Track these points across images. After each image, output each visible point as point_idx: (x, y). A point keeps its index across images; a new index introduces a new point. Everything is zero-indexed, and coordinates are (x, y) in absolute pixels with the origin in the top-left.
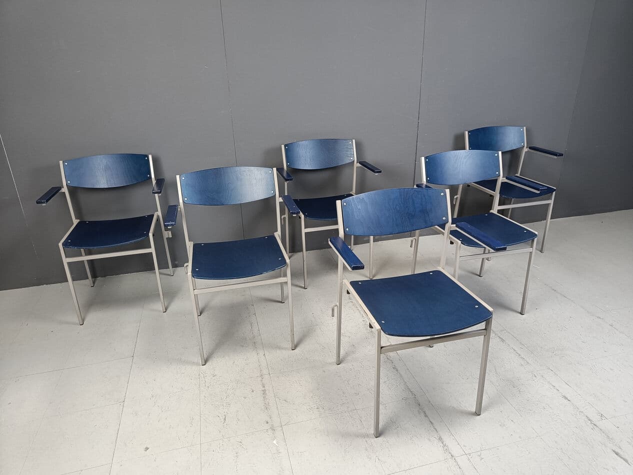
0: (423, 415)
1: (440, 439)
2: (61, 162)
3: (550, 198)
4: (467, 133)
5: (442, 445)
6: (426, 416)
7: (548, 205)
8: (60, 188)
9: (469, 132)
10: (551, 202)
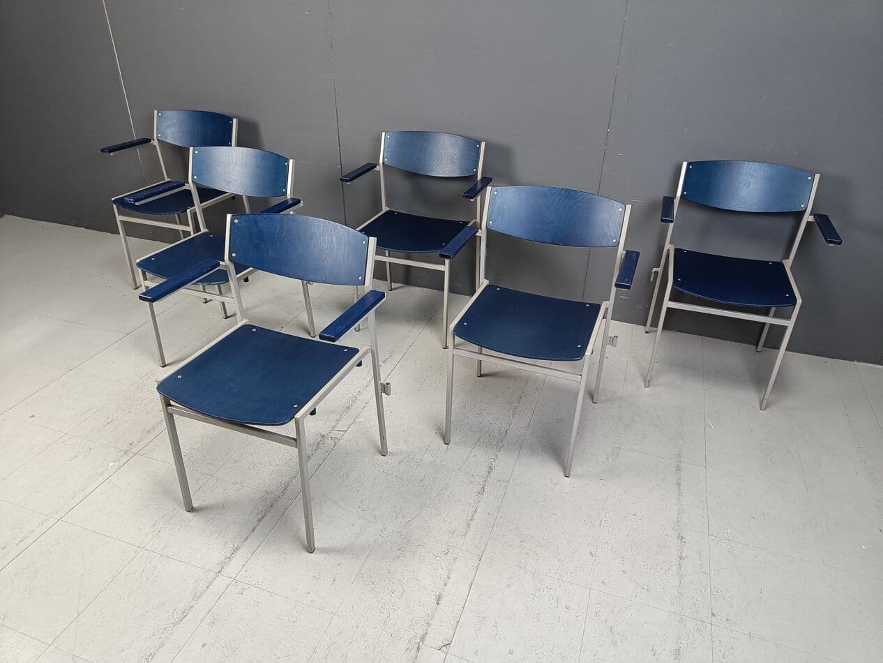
0: (260, 516)
1: (236, 550)
2: (156, 112)
3: (788, 317)
4: (685, 165)
5: (228, 555)
6: (259, 521)
7: (785, 328)
8: (149, 141)
9: (689, 164)
10: (790, 324)
